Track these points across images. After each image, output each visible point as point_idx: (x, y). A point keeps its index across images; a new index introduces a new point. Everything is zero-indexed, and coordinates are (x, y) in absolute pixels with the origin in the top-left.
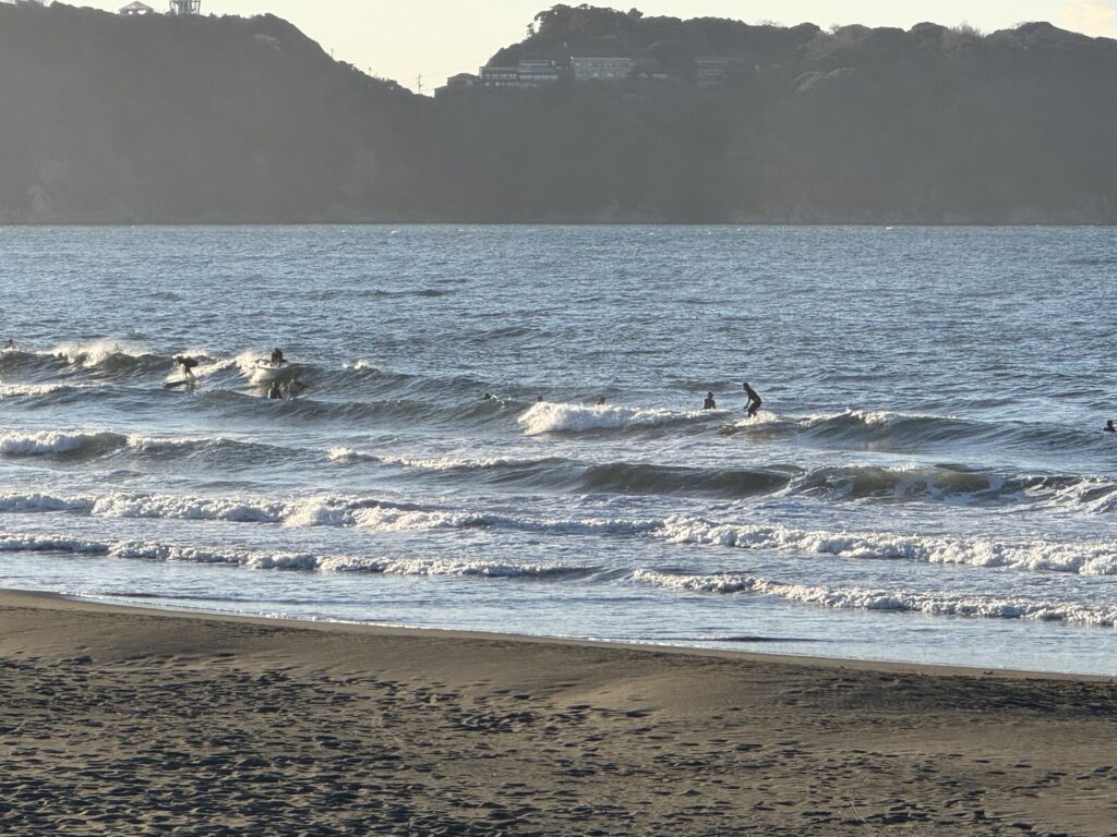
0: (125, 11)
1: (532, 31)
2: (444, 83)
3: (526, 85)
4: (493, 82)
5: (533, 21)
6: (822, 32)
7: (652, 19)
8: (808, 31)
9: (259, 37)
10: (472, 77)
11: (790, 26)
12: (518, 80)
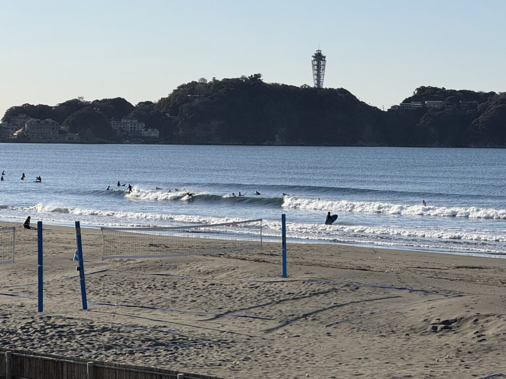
0: (302, 87)
1: (414, 93)
2: (390, 108)
3: (413, 108)
4: (404, 107)
5: (415, 91)
6: (497, 95)
7: (448, 90)
8: (492, 94)
9: (339, 94)
10: (398, 106)
11: (487, 92)
12: (411, 107)
